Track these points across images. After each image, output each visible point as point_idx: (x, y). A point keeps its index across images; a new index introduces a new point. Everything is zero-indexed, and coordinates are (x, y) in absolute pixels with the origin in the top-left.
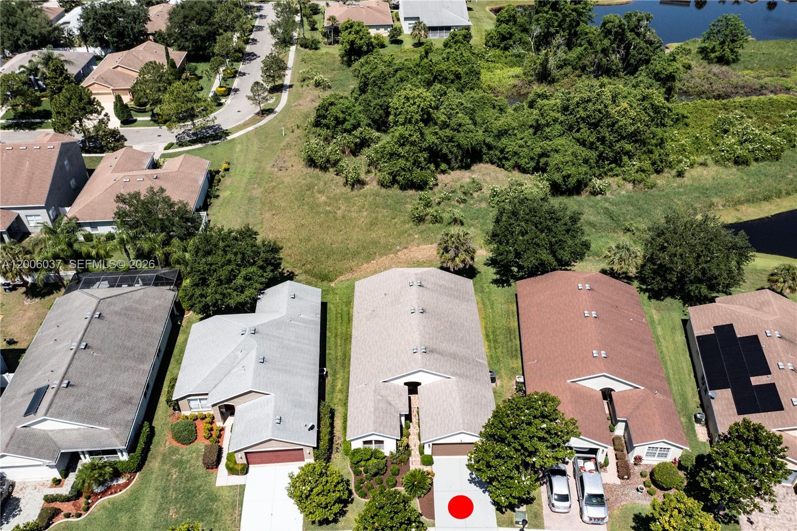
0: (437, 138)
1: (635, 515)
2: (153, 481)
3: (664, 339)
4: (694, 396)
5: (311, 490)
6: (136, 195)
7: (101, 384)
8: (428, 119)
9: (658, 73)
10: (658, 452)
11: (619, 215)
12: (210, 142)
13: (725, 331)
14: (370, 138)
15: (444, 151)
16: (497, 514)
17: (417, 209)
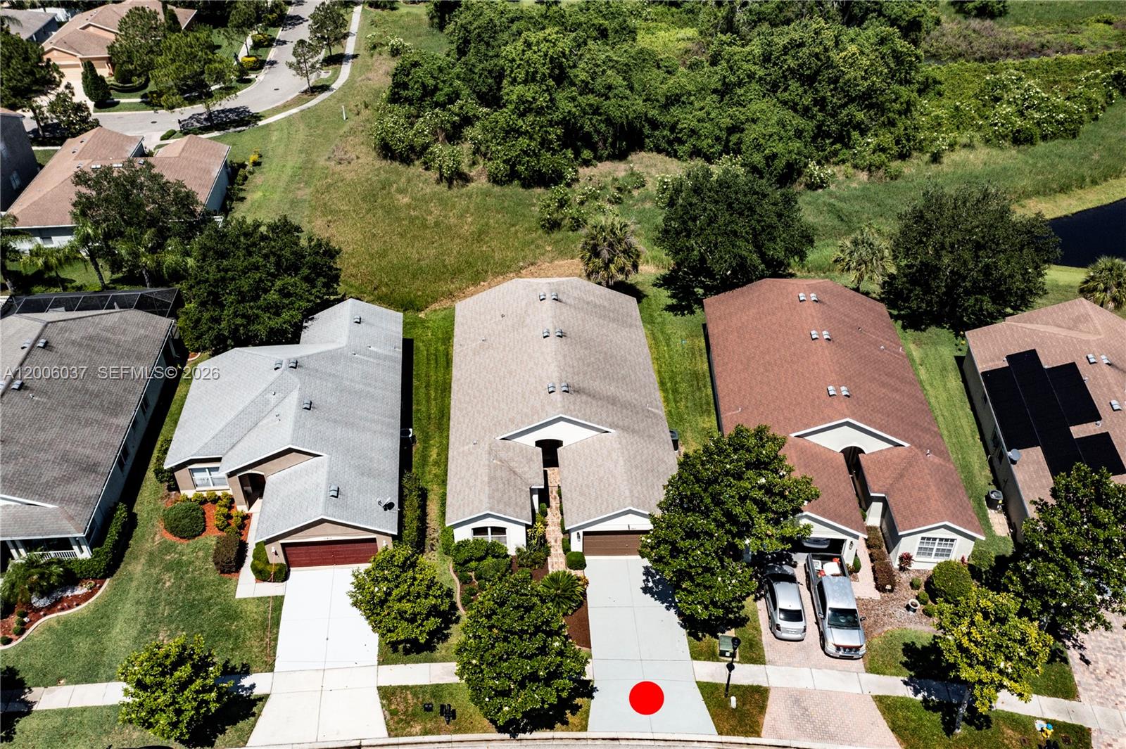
0: (576, 107)
1: (905, 645)
2: (131, 592)
3: (931, 385)
4: (982, 468)
5: (388, 594)
6: (106, 172)
7: (44, 442)
8: (560, 75)
9: (896, 19)
10: (936, 547)
11: (850, 214)
12: (232, 130)
13: (1025, 361)
14: (474, 115)
15: (587, 128)
16: (690, 642)
17: (549, 206)
